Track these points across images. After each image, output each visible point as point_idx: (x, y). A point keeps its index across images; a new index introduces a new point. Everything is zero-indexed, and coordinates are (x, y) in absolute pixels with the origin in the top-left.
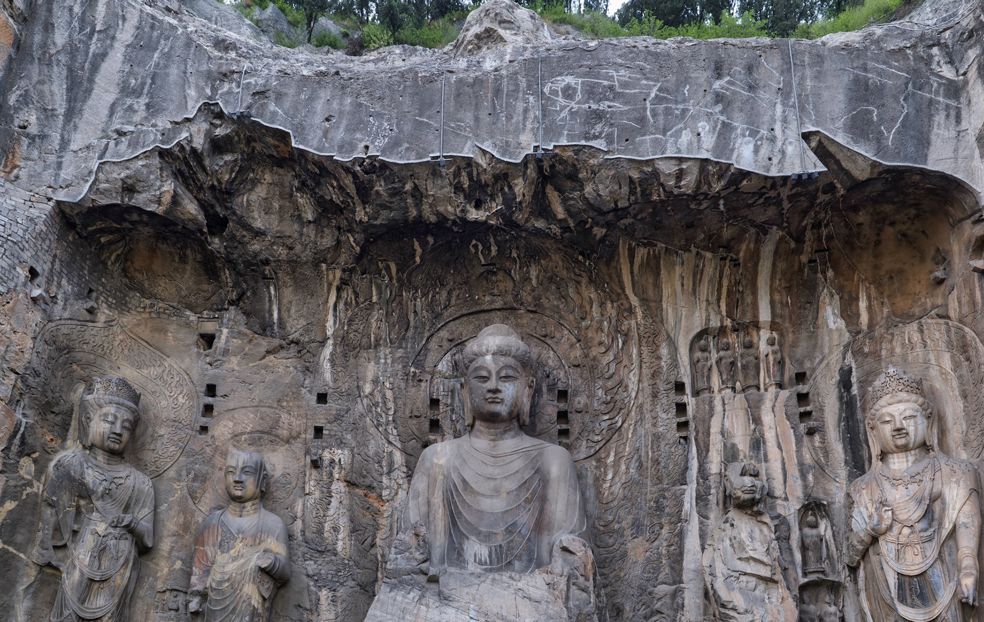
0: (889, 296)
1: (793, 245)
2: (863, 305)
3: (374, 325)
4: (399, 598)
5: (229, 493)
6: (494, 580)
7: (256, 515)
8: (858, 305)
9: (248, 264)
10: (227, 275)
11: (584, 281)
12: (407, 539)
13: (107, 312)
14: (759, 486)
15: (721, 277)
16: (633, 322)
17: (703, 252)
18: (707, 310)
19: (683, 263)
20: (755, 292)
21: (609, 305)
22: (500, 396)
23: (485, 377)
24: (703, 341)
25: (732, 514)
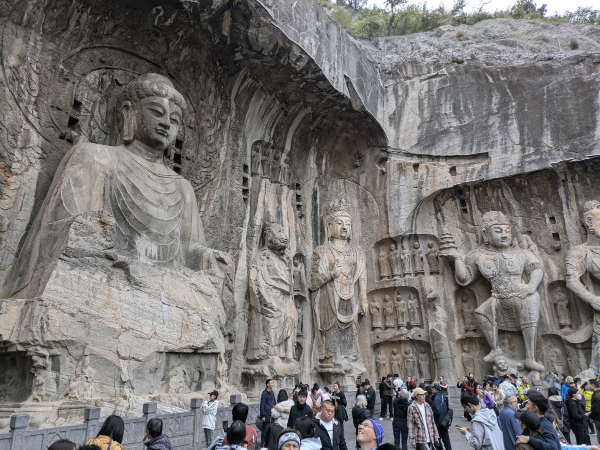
0: (333, 162)
2: (324, 161)
4: (84, 278)
6: (172, 274)
8: (322, 161)
11: (212, 77)
12: (90, 223)
15: (277, 117)
16: (229, 117)
17: (276, 100)
18: (265, 130)
19: (265, 99)
20: (287, 133)
21: (219, 100)
22: (167, 131)
23: (160, 113)
24: (258, 146)
25: (267, 251)
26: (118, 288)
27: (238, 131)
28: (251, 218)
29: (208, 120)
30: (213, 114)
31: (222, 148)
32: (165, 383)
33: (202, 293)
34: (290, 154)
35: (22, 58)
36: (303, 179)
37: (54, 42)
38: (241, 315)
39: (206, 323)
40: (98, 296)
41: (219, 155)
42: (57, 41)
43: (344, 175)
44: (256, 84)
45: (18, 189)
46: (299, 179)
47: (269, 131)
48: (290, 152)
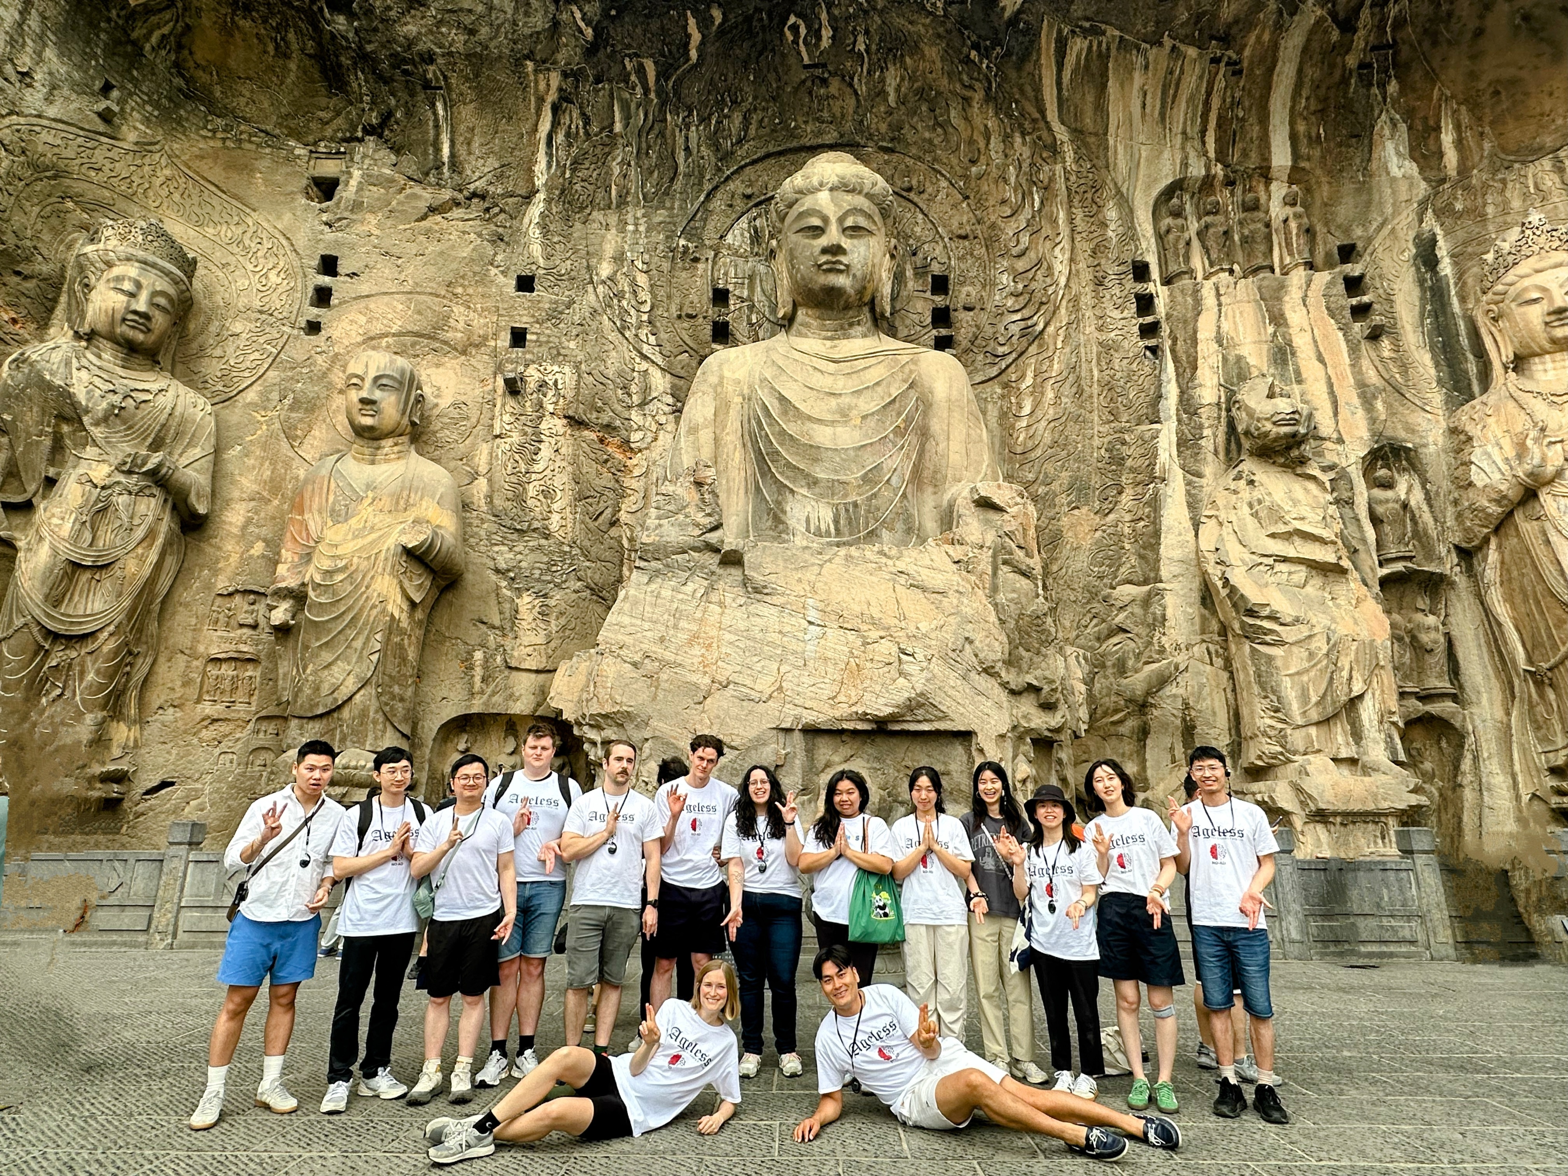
0: (1492, 124)
1: (1335, 35)
2: (1447, 138)
3: (617, 170)
4: (666, 593)
5: (351, 423)
6: (848, 558)
7: (402, 462)
8: (1438, 139)
9: (397, 61)
10: (359, 82)
11: (978, 96)
12: (680, 491)
13: (143, 128)
14: (1305, 413)
15: (1209, 93)
16: (1058, 167)
17: (1183, 47)
18: (1183, 148)
19: (1146, 67)
20: (1264, 120)
21: (1018, 140)
22: (844, 259)
23: (817, 228)
24: (1175, 200)
25: (1248, 465)
26: (721, 604)
27: (1096, 188)
28: (1182, 392)
29: (1004, 202)
30: (1013, 180)
31: (1057, 250)
32: (810, 801)
33: (924, 589)
34: (1296, 175)
35: (619, 258)
36: (1365, 223)
37: (664, 208)
38: (1199, 650)
39: (911, 659)
40: (683, 624)
41: (1050, 268)
42: (668, 204)
43: (1548, 140)
44: (1100, 44)
45: (646, 474)
46: (1347, 231)
47: (1197, 143)
48: (1294, 168)
